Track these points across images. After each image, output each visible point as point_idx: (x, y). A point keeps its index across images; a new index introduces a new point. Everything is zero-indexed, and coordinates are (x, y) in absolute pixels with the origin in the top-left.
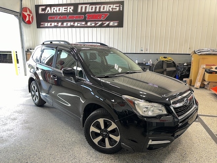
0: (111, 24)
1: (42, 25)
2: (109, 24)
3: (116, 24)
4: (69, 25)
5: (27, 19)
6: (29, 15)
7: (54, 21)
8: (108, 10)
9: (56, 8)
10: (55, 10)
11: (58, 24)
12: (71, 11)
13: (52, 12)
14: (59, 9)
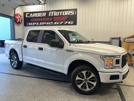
0: (69, 23)
1: (27, 24)
2: (68, 23)
3: (72, 23)
4: (43, 24)
5: (18, 21)
6: (20, 18)
7: (34, 22)
8: (67, 14)
9: (36, 14)
10: (35, 15)
11: (36, 23)
12: (45, 16)
13: (34, 16)
14: (38, 14)
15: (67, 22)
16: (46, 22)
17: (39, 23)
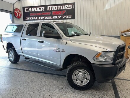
3: (70, 17)
6: (19, 13)
7: (33, 17)
8: (65, 9)
9: (34, 8)
10: (34, 10)
11: (35, 18)
12: (43, 10)
13: (32, 11)
14: (36, 9)
15: (65, 16)
16: (45, 16)
17: (38, 18)
